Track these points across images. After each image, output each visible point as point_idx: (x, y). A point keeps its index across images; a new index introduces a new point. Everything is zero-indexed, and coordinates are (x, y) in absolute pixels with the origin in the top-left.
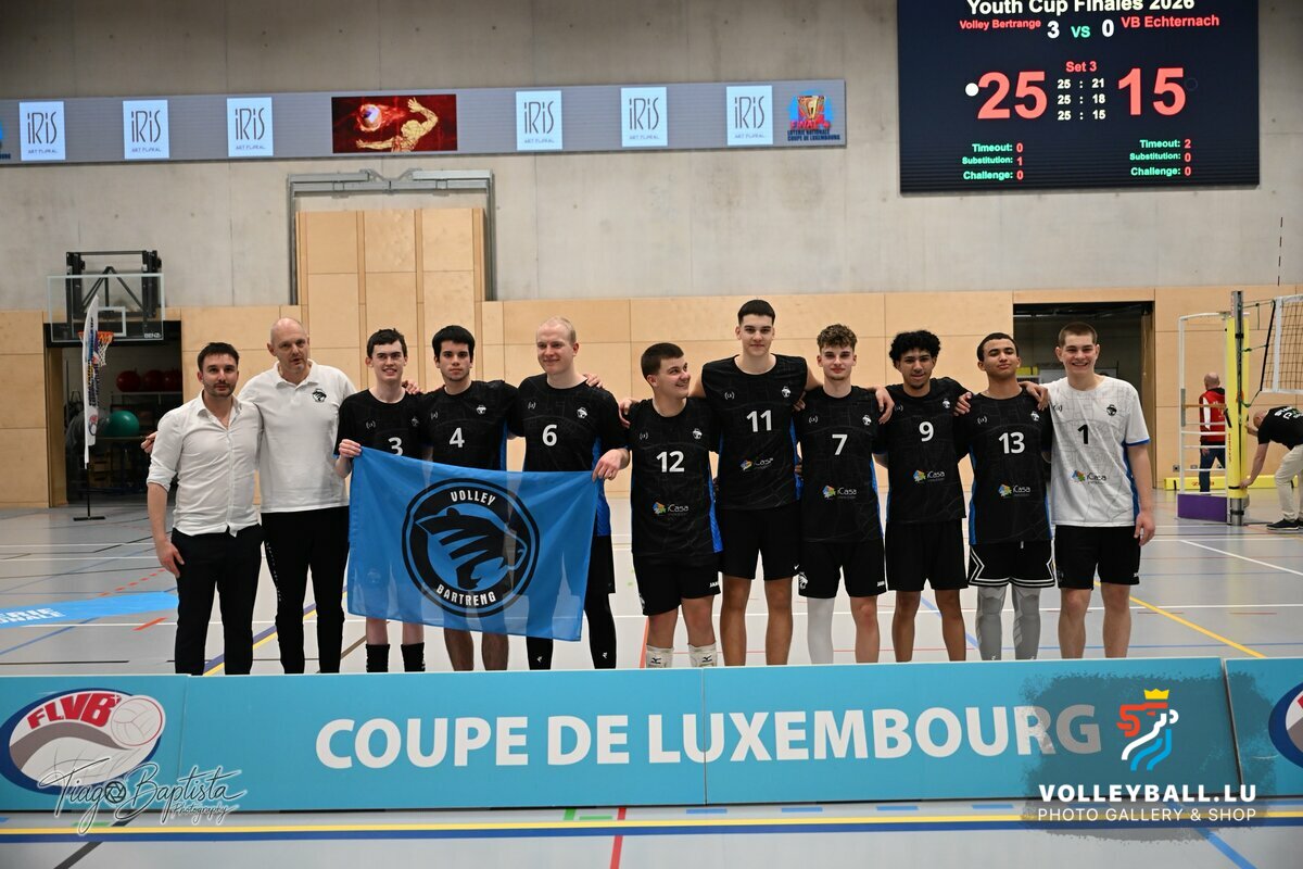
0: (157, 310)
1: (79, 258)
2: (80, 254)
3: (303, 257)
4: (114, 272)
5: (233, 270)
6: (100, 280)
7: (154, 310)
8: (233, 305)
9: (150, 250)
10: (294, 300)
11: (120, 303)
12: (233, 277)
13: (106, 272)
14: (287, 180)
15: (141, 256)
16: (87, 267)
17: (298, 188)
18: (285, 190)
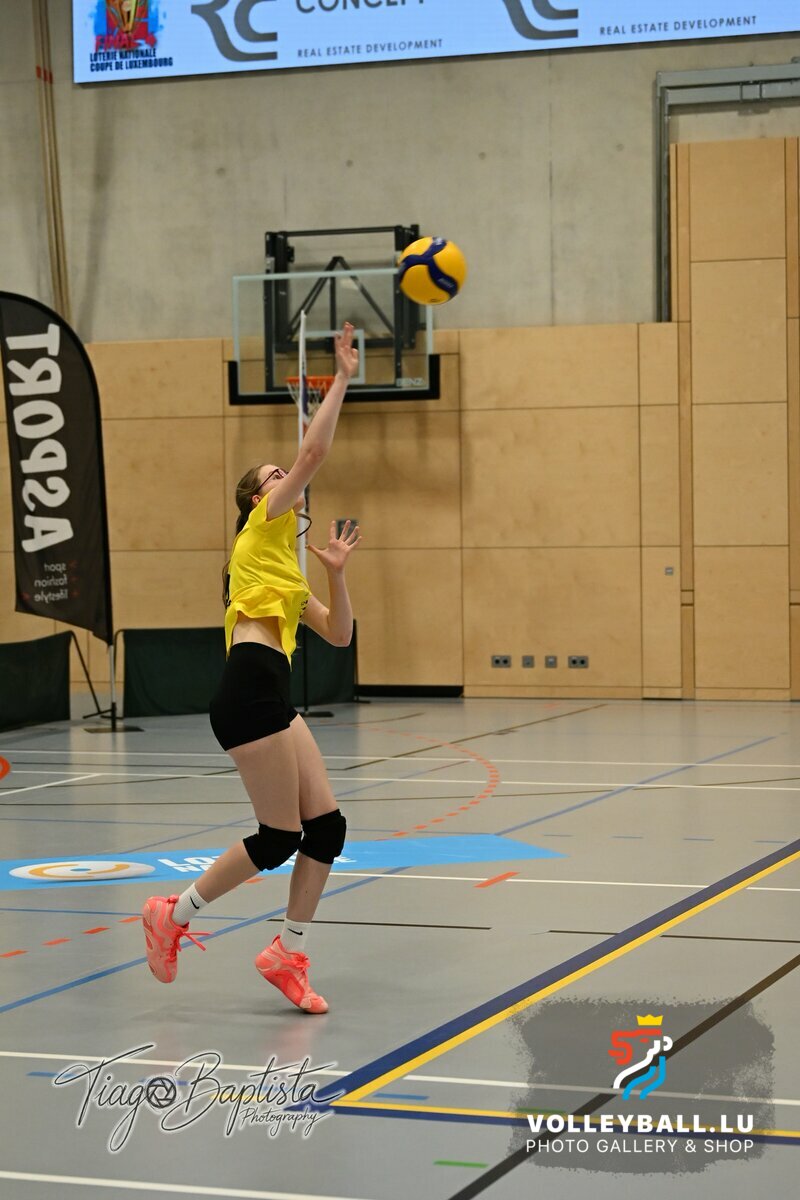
0: (419, 333)
1: (285, 242)
2: (286, 234)
3: (683, 230)
4: (346, 267)
5: (553, 257)
6: (321, 282)
7: (412, 335)
8: (553, 324)
9: (407, 224)
10: (663, 312)
11: (357, 322)
12: (553, 270)
13: (331, 267)
14: (655, 84)
15: (391, 236)
16: (298, 259)
17: (674, 97)
18: (649, 104)
